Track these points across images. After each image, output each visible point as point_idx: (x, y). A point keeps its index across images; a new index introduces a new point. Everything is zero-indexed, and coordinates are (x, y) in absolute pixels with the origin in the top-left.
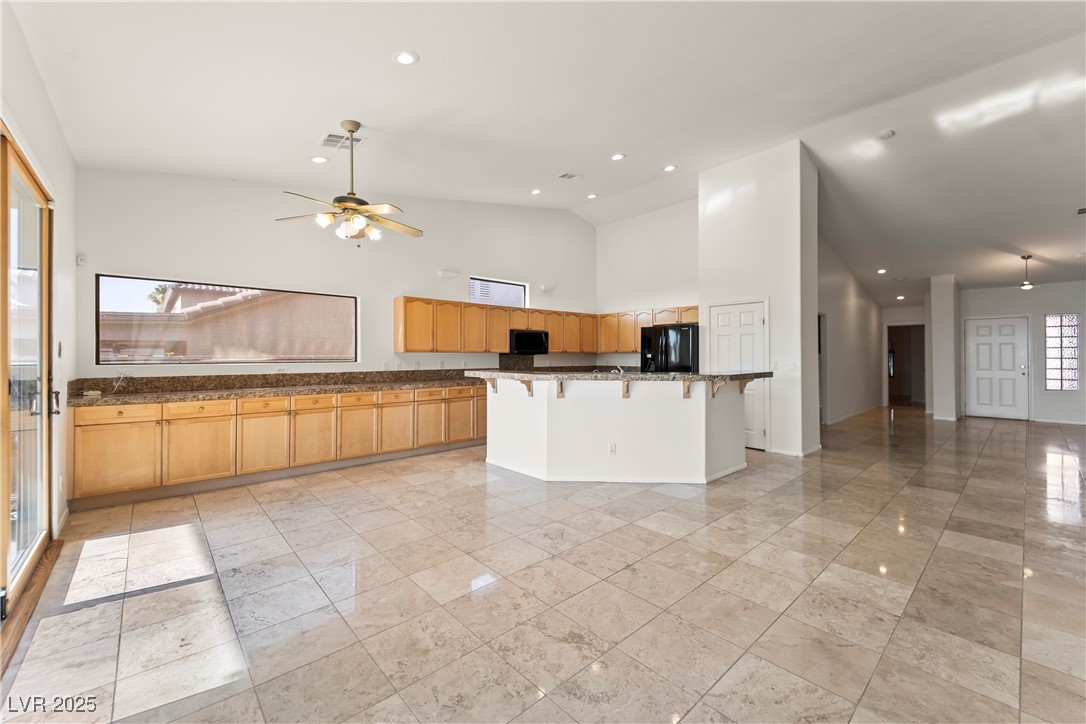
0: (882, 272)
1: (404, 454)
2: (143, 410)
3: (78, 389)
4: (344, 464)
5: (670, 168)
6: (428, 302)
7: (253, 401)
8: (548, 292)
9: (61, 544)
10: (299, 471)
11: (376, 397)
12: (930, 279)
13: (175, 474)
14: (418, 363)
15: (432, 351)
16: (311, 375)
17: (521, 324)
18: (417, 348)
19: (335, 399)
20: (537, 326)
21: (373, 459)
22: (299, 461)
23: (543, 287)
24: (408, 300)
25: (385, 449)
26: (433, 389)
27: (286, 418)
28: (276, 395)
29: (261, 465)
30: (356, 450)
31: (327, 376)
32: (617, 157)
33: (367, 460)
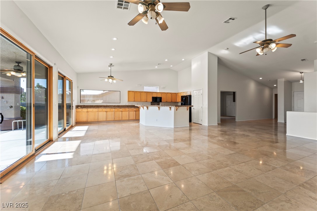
0: (261, 78)
1: (127, 121)
2: (85, 110)
3: (77, 107)
4: (115, 121)
5: (183, 60)
6: (133, 92)
7: (100, 109)
8: (164, 88)
9: (73, 127)
10: (107, 122)
11: (121, 110)
12: (277, 80)
13: (89, 120)
14: (132, 104)
15: (134, 101)
16: (112, 106)
17: (155, 96)
18: (131, 101)
19: (113, 110)
20: (159, 96)
21: (121, 121)
22: (108, 120)
23: (162, 87)
24: (129, 92)
25: (123, 119)
26: (133, 109)
27: (105, 112)
28: (104, 108)
29: (102, 120)
30: (117, 119)
31: (114, 106)
32: (166, 60)
33: (119, 121)
